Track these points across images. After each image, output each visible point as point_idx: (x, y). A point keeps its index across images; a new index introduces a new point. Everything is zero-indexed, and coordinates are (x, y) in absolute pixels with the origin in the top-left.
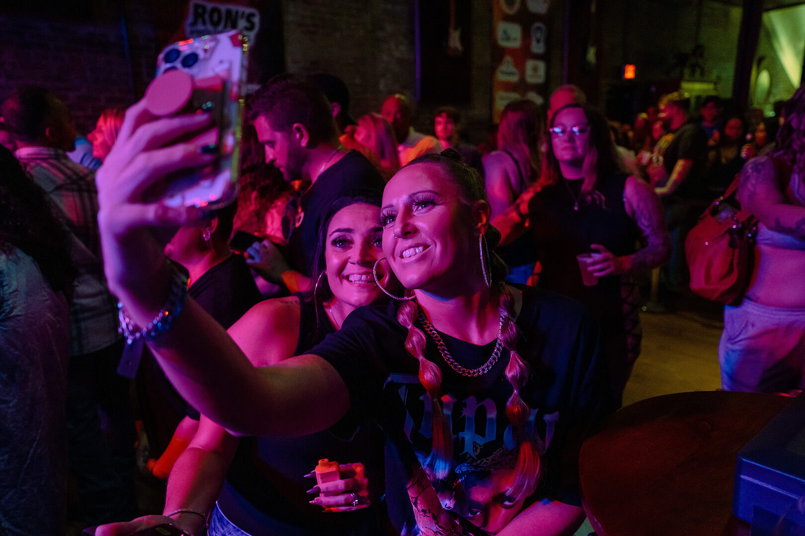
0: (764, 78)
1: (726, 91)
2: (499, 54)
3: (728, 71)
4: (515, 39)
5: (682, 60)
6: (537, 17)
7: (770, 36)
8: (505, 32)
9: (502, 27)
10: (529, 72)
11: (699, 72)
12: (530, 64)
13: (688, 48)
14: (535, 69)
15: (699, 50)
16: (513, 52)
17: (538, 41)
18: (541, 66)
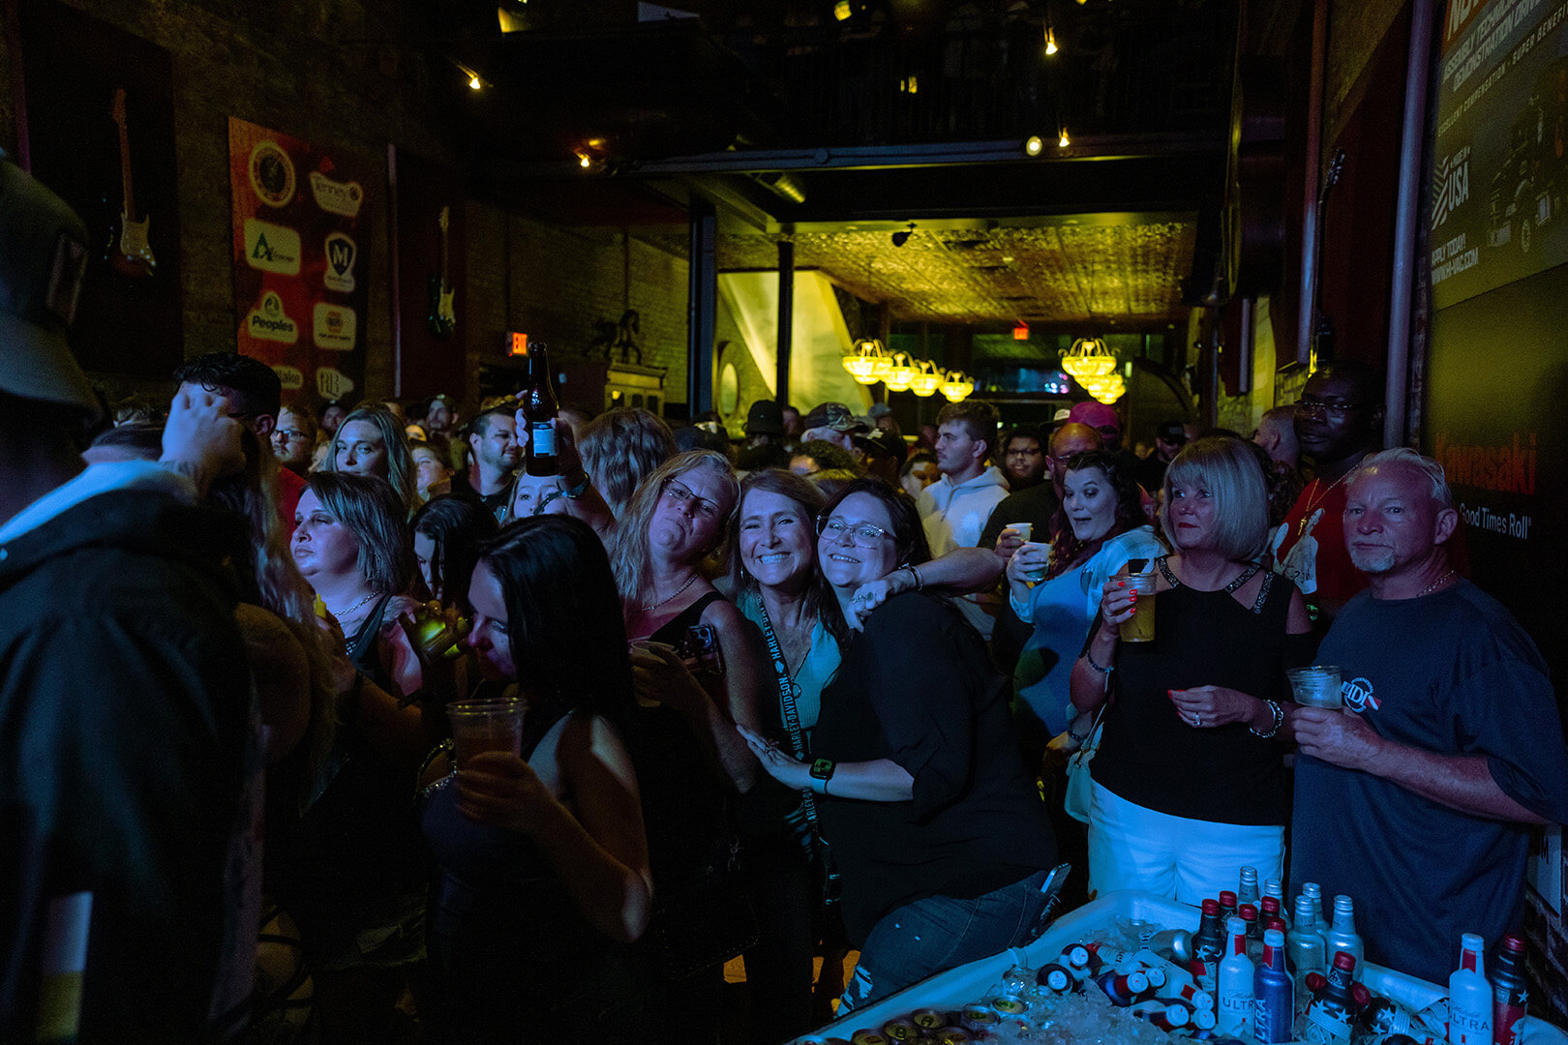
0: (729, 374)
1: (677, 391)
2: (249, 285)
3: (677, 359)
4: (290, 260)
5: (606, 332)
6: (335, 222)
7: (731, 311)
8: (262, 241)
9: (252, 230)
10: (320, 326)
11: (635, 357)
12: (322, 311)
13: (614, 314)
14: (334, 321)
15: (630, 319)
16: (279, 282)
17: (340, 268)
18: (349, 317)
